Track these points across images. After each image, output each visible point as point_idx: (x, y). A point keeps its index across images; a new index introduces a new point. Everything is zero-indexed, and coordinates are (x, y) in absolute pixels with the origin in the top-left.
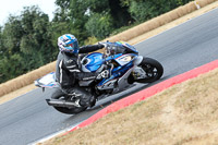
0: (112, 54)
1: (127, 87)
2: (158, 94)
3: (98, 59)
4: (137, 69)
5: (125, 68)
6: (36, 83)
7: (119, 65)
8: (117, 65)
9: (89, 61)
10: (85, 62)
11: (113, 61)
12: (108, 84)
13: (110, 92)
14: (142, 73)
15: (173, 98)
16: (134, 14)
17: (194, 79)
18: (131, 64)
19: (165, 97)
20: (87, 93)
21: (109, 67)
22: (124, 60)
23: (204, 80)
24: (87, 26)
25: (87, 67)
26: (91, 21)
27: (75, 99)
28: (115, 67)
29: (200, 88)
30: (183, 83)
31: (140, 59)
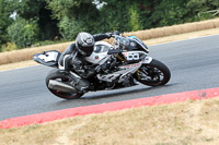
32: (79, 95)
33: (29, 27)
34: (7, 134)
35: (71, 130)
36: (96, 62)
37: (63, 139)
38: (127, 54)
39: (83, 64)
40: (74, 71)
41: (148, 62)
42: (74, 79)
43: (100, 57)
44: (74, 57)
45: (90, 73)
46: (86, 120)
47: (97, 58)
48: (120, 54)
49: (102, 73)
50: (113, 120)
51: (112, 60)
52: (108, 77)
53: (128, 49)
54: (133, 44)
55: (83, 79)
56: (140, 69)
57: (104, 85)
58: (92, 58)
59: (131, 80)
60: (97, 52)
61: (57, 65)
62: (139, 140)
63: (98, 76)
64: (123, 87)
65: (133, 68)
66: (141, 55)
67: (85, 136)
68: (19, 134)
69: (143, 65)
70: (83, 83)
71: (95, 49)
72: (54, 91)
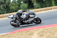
2: (34, 30)
16: (34, 6)
17: (45, 28)
19: (35, 31)
23: (47, 29)
32: (18, 26)
33: (26, 5)
34: (21, 33)
35: (37, 32)
36: (23, 18)
37: (35, 34)
38: (31, 16)
39: (20, 18)
40: (17, 20)
41: (36, 18)
42: (17, 22)
43: (24, 16)
44: (17, 16)
45: (21, 20)
46: (41, 29)
47: (23, 16)
48: (29, 16)
49: (24, 20)
50: (48, 30)
51: (27, 17)
52: (26, 22)
53: (31, 14)
54: (32, 13)
55: (19, 22)
56: (34, 19)
57: (25, 24)
58: (22, 17)
59: (32, 22)
60: (23, 15)
61: (13, 18)
62: (55, 35)
63: (23, 21)
64: (30, 24)
65: (32, 19)
66: (34, 16)
67: (41, 34)
68: (24, 33)
69: (35, 18)
70: (20, 23)
71: (23, 14)
72: (12, 25)
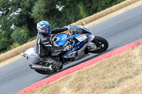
0: (74, 34)
1: (84, 56)
3: (64, 37)
4: (91, 44)
5: (83, 43)
6: (22, 54)
7: (78, 41)
8: (77, 41)
9: (58, 39)
10: (55, 39)
11: (74, 39)
12: (71, 54)
13: (73, 60)
14: (94, 47)
15: (67, 83)
17: (81, 70)
18: (87, 41)
20: (57, 60)
21: (72, 43)
22: (81, 38)
24: (12, 36)
25: (57, 43)
26: (15, 33)
27: (49, 65)
28: (76, 43)
29: (85, 76)
30: (74, 73)
31: (93, 37)
